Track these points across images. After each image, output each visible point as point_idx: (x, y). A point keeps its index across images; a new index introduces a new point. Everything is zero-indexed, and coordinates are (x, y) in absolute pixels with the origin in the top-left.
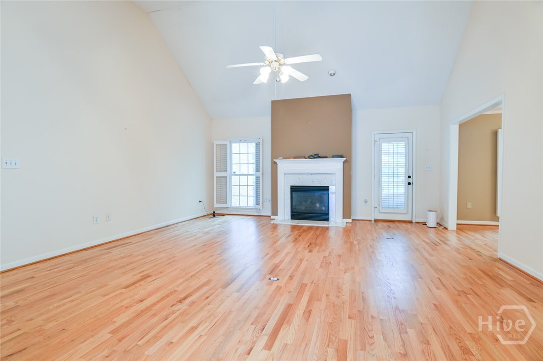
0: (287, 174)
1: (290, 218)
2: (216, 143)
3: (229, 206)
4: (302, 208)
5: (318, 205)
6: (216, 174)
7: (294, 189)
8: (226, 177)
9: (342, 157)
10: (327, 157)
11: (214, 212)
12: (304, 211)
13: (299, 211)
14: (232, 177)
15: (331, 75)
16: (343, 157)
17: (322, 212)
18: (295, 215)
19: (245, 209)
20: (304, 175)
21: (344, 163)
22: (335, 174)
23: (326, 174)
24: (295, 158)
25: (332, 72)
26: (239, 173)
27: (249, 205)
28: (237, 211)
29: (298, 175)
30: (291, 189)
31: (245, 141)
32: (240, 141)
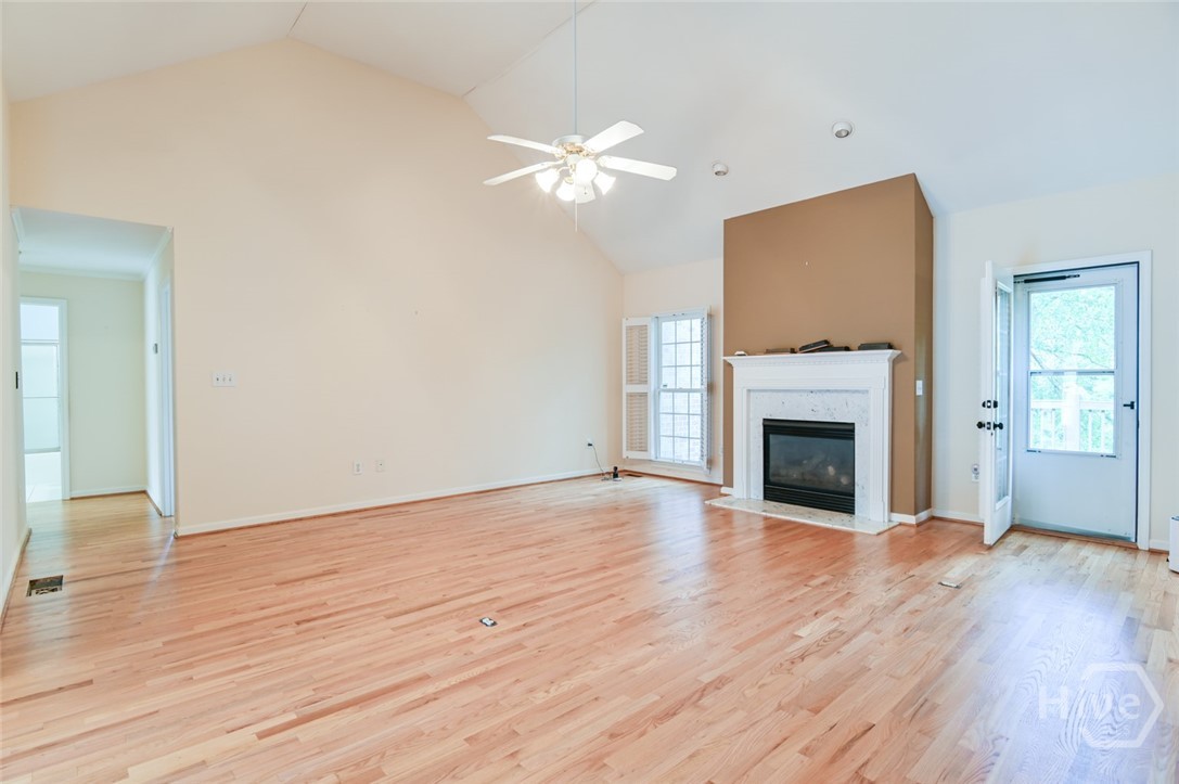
0: (754, 391)
1: (761, 497)
2: (625, 324)
3: (653, 458)
4: (793, 475)
5: (831, 470)
6: (627, 389)
7: (772, 428)
8: (644, 395)
9: (890, 347)
10: (847, 349)
11: (616, 468)
12: (794, 483)
13: (783, 481)
14: (662, 394)
15: (838, 135)
16: (895, 349)
17: (839, 490)
18: (774, 490)
19: (683, 465)
20: (795, 394)
21: (895, 362)
22: (867, 391)
23: (847, 391)
24: (768, 352)
25: (838, 128)
26: (673, 387)
27: (691, 458)
28: (669, 470)
29: (781, 394)
30: (765, 426)
31: (684, 316)
32: (675, 317)
